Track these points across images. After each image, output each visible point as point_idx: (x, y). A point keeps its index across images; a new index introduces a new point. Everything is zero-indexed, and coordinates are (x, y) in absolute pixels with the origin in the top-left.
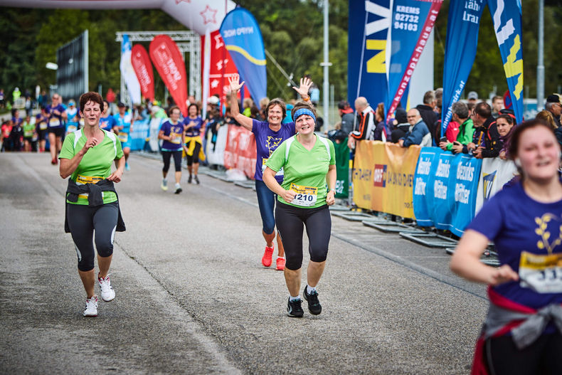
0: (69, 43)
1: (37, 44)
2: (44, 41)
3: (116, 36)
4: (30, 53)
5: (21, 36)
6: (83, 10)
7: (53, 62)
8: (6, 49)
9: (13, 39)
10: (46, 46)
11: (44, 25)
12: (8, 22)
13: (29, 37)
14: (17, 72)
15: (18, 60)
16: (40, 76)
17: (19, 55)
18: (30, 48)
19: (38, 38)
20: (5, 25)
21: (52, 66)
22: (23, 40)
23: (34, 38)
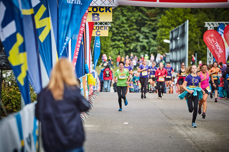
0: (177, 28)
1: (158, 28)
2: (163, 26)
3: (205, 24)
4: (154, 33)
5: (149, 23)
6: (186, 9)
7: (168, 39)
8: (139, 30)
9: (144, 25)
10: (164, 29)
11: (162, 15)
12: (141, 14)
13: (154, 23)
14: (146, 45)
15: (147, 37)
16: (159, 47)
17: (148, 34)
18: (154, 30)
19: (159, 24)
20: (139, 15)
21: (166, 41)
22: (150, 24)
23: (156, 24)
